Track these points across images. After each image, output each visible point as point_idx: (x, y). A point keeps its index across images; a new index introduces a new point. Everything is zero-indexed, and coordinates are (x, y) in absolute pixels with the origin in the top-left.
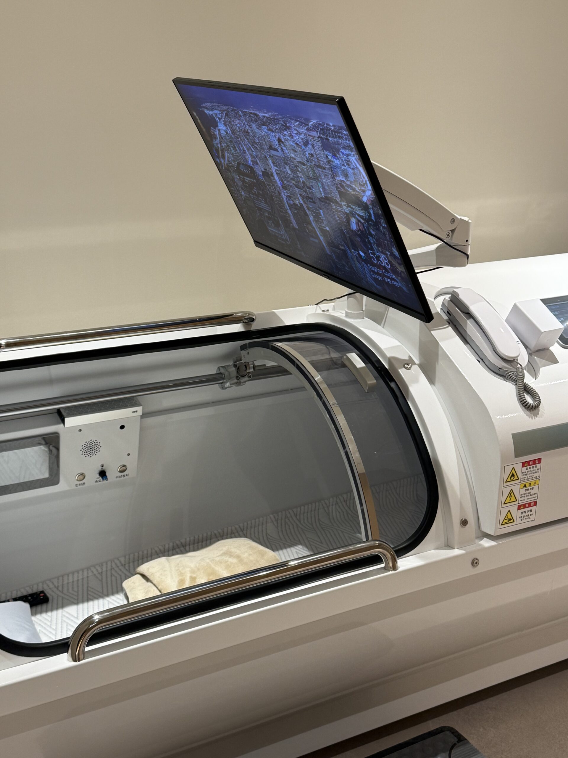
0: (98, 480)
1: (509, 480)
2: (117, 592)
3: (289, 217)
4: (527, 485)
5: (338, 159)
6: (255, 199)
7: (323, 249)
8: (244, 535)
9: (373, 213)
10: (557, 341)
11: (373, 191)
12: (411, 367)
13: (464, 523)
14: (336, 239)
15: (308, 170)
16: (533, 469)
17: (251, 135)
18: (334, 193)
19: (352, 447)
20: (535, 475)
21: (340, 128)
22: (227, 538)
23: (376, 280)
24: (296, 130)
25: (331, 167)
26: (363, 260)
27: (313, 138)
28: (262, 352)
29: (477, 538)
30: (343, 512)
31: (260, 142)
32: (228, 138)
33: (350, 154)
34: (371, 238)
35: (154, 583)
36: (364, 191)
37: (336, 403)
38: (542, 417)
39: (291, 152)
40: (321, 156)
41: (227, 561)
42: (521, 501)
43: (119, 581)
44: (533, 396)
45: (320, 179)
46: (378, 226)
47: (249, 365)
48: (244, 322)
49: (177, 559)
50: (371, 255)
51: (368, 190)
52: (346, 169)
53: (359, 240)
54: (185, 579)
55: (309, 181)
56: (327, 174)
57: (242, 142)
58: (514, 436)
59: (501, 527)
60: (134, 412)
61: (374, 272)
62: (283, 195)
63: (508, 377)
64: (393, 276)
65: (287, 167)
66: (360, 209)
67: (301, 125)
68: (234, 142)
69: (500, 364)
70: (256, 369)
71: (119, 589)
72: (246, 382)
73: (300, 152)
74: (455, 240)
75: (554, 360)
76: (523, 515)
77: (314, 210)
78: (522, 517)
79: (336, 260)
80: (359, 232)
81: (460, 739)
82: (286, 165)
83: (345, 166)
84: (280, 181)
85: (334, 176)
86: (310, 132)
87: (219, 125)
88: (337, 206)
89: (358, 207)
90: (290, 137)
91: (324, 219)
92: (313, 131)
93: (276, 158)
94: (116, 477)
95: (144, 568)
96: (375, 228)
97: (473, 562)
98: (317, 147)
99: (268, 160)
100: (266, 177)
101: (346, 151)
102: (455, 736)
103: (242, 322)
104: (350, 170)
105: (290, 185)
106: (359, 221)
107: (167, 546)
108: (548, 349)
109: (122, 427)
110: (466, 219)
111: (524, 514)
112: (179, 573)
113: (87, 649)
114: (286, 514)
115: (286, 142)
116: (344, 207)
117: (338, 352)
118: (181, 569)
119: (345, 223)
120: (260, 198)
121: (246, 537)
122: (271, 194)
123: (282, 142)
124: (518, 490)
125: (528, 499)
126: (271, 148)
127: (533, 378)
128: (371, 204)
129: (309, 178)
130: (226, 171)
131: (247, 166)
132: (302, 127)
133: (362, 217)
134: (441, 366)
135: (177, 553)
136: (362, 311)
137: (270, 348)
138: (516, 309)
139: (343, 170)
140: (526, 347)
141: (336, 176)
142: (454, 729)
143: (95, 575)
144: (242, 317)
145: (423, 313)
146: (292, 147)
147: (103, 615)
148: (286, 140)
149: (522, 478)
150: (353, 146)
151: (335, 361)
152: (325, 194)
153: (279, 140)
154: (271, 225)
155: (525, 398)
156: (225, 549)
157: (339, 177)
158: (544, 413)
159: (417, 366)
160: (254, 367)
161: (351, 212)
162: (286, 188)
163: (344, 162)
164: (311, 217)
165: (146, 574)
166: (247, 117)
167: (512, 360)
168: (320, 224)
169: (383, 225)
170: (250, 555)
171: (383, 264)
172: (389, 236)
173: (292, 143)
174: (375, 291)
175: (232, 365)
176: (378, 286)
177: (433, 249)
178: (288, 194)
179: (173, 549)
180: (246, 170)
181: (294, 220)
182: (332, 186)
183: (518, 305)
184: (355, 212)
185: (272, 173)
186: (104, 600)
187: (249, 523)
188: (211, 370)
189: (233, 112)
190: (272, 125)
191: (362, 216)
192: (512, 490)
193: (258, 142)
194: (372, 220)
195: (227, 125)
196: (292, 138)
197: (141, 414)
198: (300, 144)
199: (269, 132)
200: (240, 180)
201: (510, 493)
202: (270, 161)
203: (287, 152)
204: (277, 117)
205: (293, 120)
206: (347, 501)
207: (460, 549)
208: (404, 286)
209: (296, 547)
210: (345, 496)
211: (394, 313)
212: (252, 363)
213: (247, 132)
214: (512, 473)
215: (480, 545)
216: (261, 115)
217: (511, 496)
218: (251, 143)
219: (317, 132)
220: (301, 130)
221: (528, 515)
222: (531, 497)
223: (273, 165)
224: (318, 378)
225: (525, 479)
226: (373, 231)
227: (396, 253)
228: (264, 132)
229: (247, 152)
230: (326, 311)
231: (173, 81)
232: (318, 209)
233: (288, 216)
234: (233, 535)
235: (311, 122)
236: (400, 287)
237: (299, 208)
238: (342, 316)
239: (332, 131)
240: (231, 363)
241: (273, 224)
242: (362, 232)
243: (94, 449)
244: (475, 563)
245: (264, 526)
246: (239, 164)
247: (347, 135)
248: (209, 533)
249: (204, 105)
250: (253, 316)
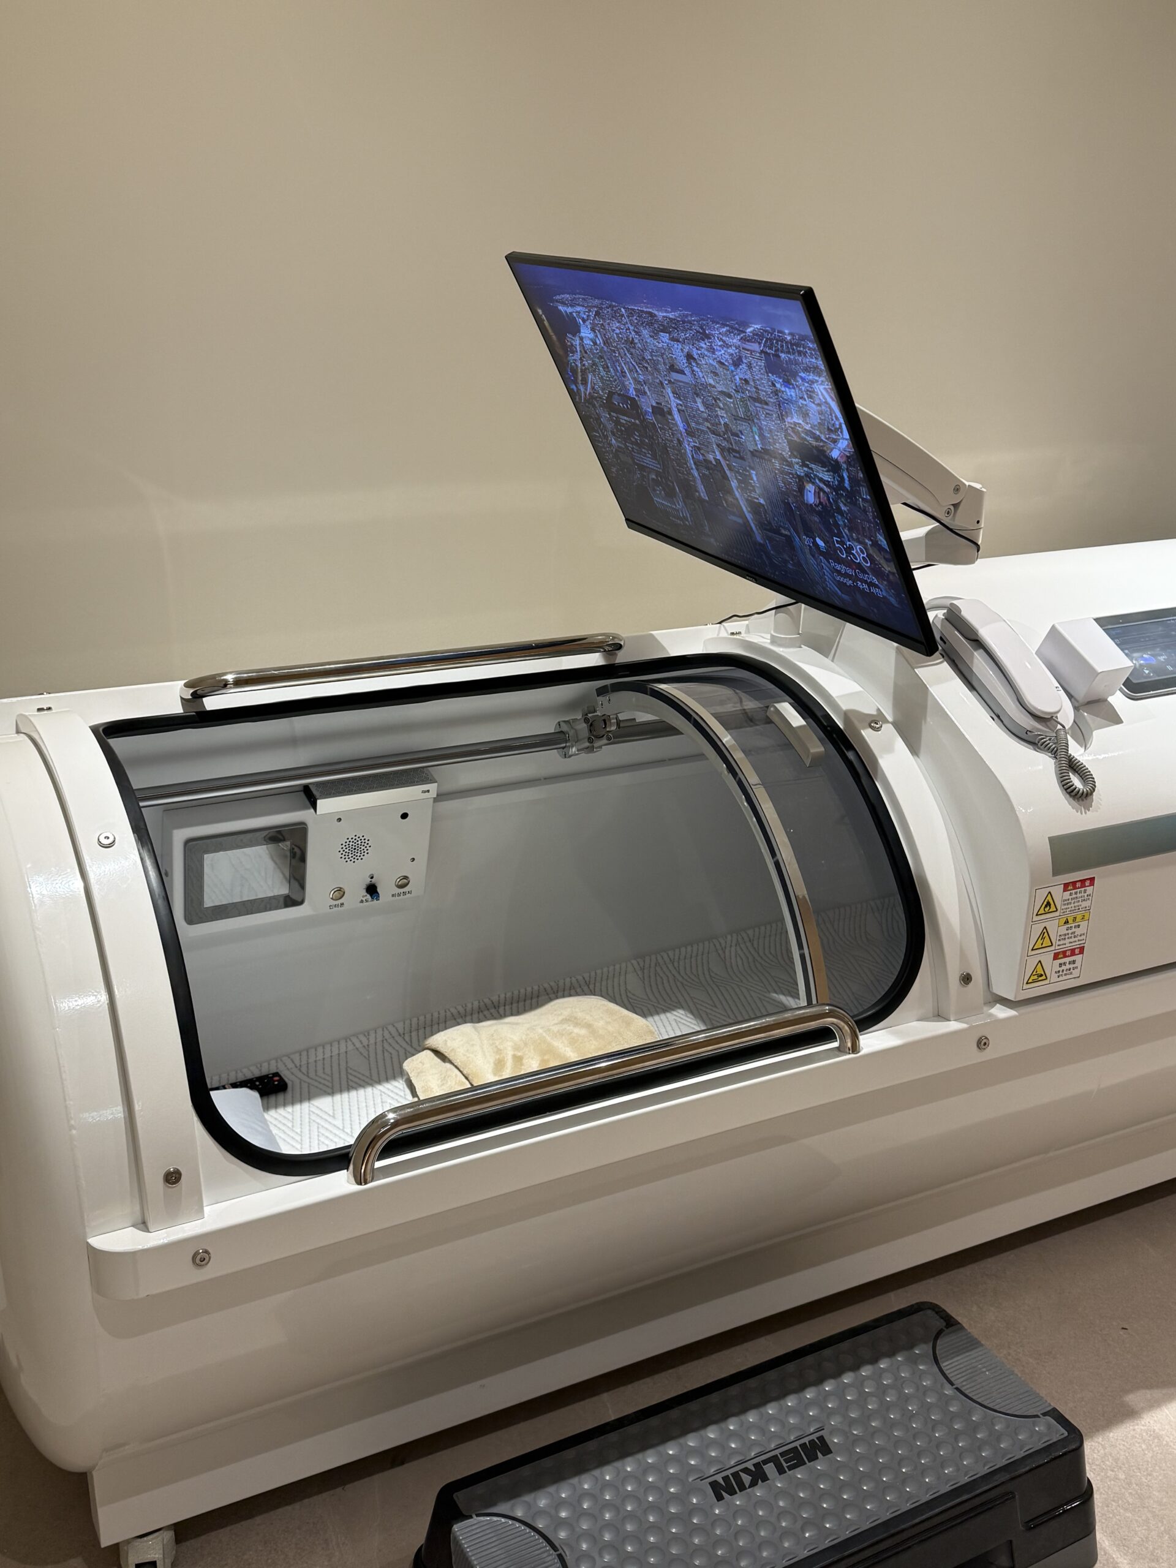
3: (694, 481)
5: (794, 388)
6: (635, 451)
7: (748, 532)
9: (848, 477)
11: (851, 441)
12: (881, 726)
13: (966, 979)
14: (776, 519)
15: (737, 406)
17: (638, 347)
18: (780, 443)
21: (803, 338)
23: (840, 584)
24: (721, 340)
25: (779, 402)
26: (821, 553)
27: (751, 353)
28: (634, 699)
29: (986, 1004)
31: (653, 359)
32: (595, 351)
33: (816, 380)
34: (840, 517)
36: (835, 441)
39: (709, 376)
40: (763, 383)
45: (756, 421)
46: (855, 498)
47: (611, 720)
48: (605, 651)
50: (837, 545)
51: (843, 439)
52: (806, 405)
53: (818, 521)
55: (736, 423)
56: (771, 413)
57: (620, 358)
61: (838, 572)
62: (687, 446)
64: (872, 579)
65: (699, 400)
66: (825, 469)
67: (732, 332)
68: (605, 358)
72: (604, 747)
73: (724, 376)
77: (741, 471)
78: (1059, 971)
79: (772, 552)
80: (820, 508)
82: (697, 397)
83: (805, 400)
84: (682, 422)
85: (782, 415)
86: (747, 343)
87: (582, 331)
88: (783, 465)
89: (821, 467)
90: (709, 351)
91: (758, 485)
92: (752, 342)
93: (680, 386)
96: (849, 501)
98: (757, 368)
99: (664, 388)
100: (658, 416)
101: (808, 375)
104: (813, 405)
105: (701, 429)
106: (821, 489)
111: (1063, 967)
115: (702, 359)
116: (797, 467)
117: (760, 701)
119: (795, 493)
120: (643, 450)
122: (665, 444)
123: (694, 359)
125: (1071, 942)
126: (672, 368)
128: (845, 462)
129: (736, 418)
130: (587, 404)
131: (626, 398)
132: (732, 334)
133: (827, 483)
136: (800, 634)
137: (647, 692)
139: (801, 405)
141: (787, 417)
144: (602, 643)
145: (920, 638)
146: (711, 368)
148: (702, 356)
150: (823, 368)
151: (753, 714)
152: (763, 445)
153: (689, 357)
154: (660, 493)
157: (792, 418)
159: (890, 726)
160: (618, 722)
161: (807, 475)
162: (693, 434)
163: (805, 393)
164: (733, 482)
166: (635, 317)
168: (749, 494)
169: (865, 497)
171: (858, 560)
172: (873, 513)
173: (711, 361)
174: (838, 603)
175: (580, 719)
176: (842, 595)
178: (695, 444)
180: (623, 405)
181: (702, 486)
182: (778, 432)
184: (815, 475)
185: (670, 409)
188: (544, 727)
189: (609, 310)
190: (678, 331)
191: (828, 481)
192: (1045, 928)
193: (650, 359)
194: (845, 489)
195: (597, 331)
196: (713, 353)
198: (726, 364)
199: (672, 343)
200: (612, 420)
202: (669, 389)
203: (701, 376)
204: (689, 319)
205: (718, 323)
207: (959, 1022)
208: (891, 596)
212: (615, 716)
213: (632, 342)
215: (989, 1017)
216: (660, 314)
218: (638, 361)
219: (760, 343)
220: (731, 340)
222: (1076, 939)
223: (674, 396)
224: (727, 739)
226: (845, 505)
227: (884, 544)
228: (663, 342)
229: (629, 376)
230: (737, 633)
231: (507, 257)
232: (748, 468)
233: (691, 479)
235: (751, 327)
236: (884, 598)
237: (713, 466)
238: (765, 642)
239: (786, 343)
241: (663, 492)
242: (824, 507)
246: (611, 394)
247: (814, 350)
249: (557, 298)
250: (621, 641)
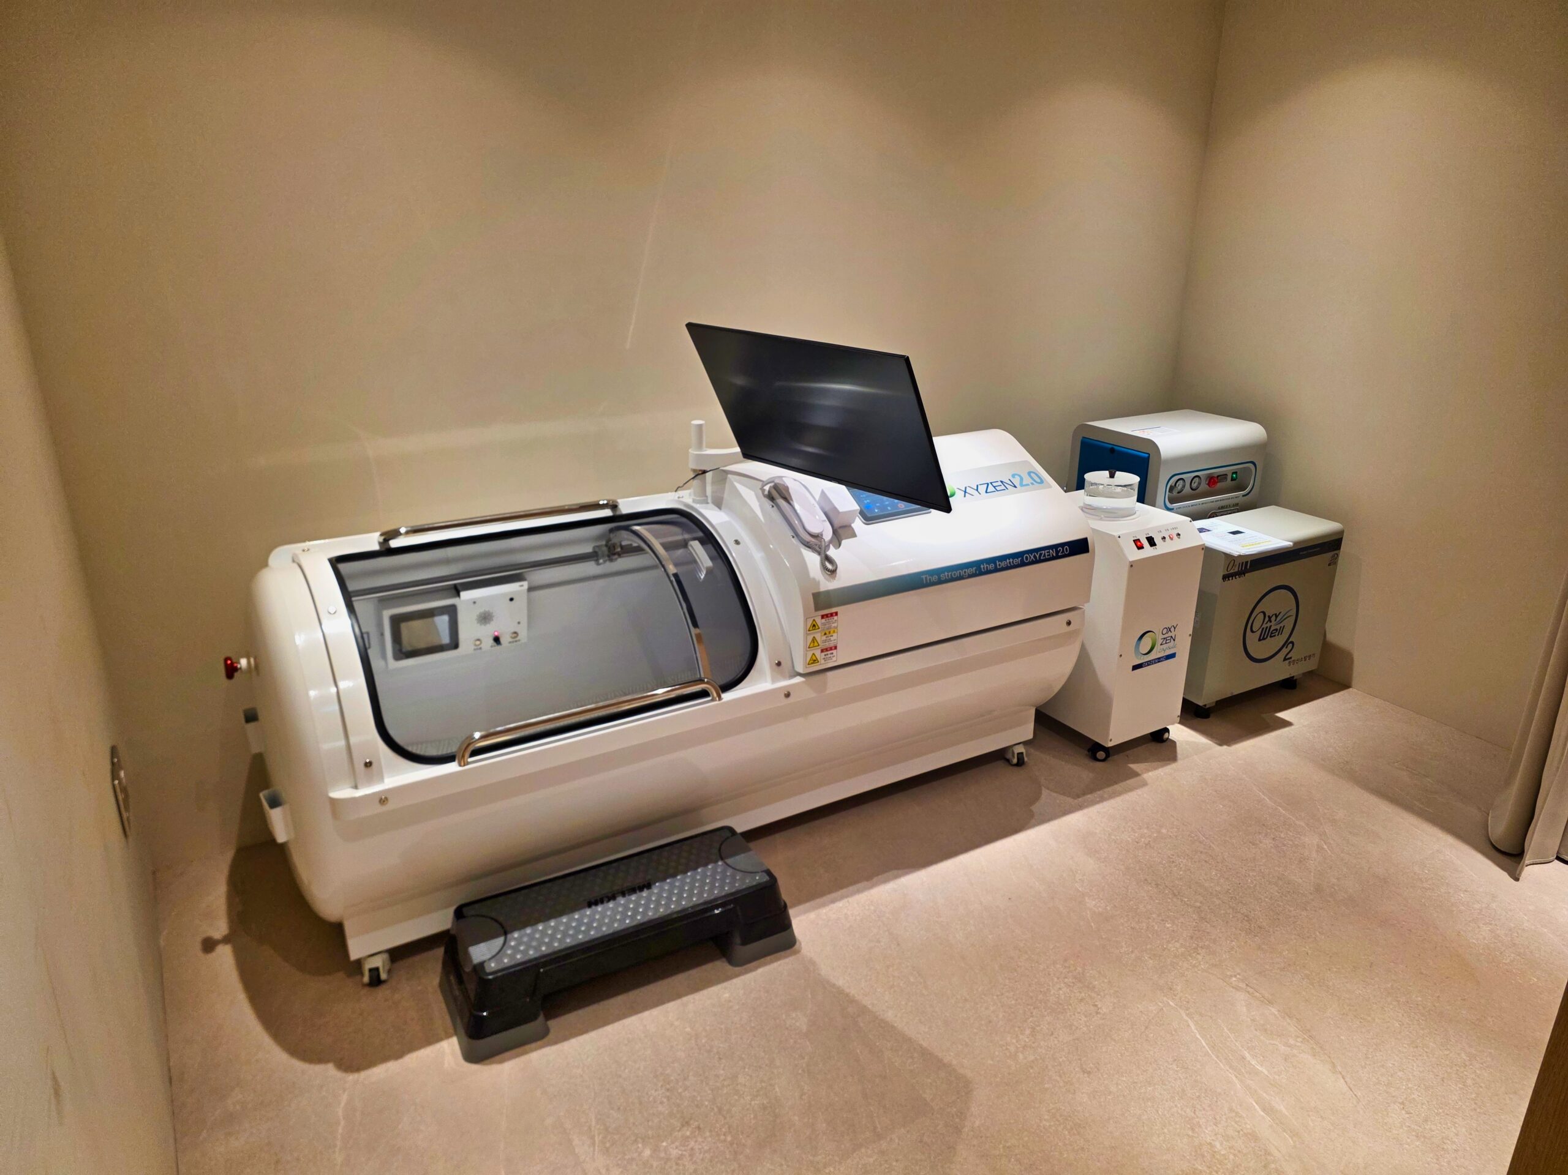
0: (493, 645)
1: (812, 629)
4: (827, 633)
10: (858, 520)
13: (779, 664)
16: (830, 621)
20: (832, 625)
29: (791, 676)
38: (839, 579)
42: (822, 646)
44: (833, 564)
47: (616, 545)
48: (610, 509)
58: (814, 594)
59: (809, 666)
60: (521, 586)
63: (816, 550)
69: (808, 538)
75: (855, 534)
78: (822, 659)
94: (510, 642)
108: (850, 526)
109: (512, 600)
111: (827, 656)
124: (819, 637)
125: (829, 644)
127: (833, 550)
137: (630, 531)
138: (823, 495)
140: (830, 524)
149: (822, 628)
155: (826, 565)
158: (842, 576)
160: (621, 547)
167: (818, 535)
183: (825, 490)
197: (527, 588)
201: (813, 639)
207: (776, 685)
212: (619, 543)
214: (813, 623)
215: (792, 681)
217: (814, 642)
221: (830, 658)
222: (831, 642)
225: (825, 628)
230: (678, 498)
238: (690, 502)
243: (488, 618)
244: (787, 695)
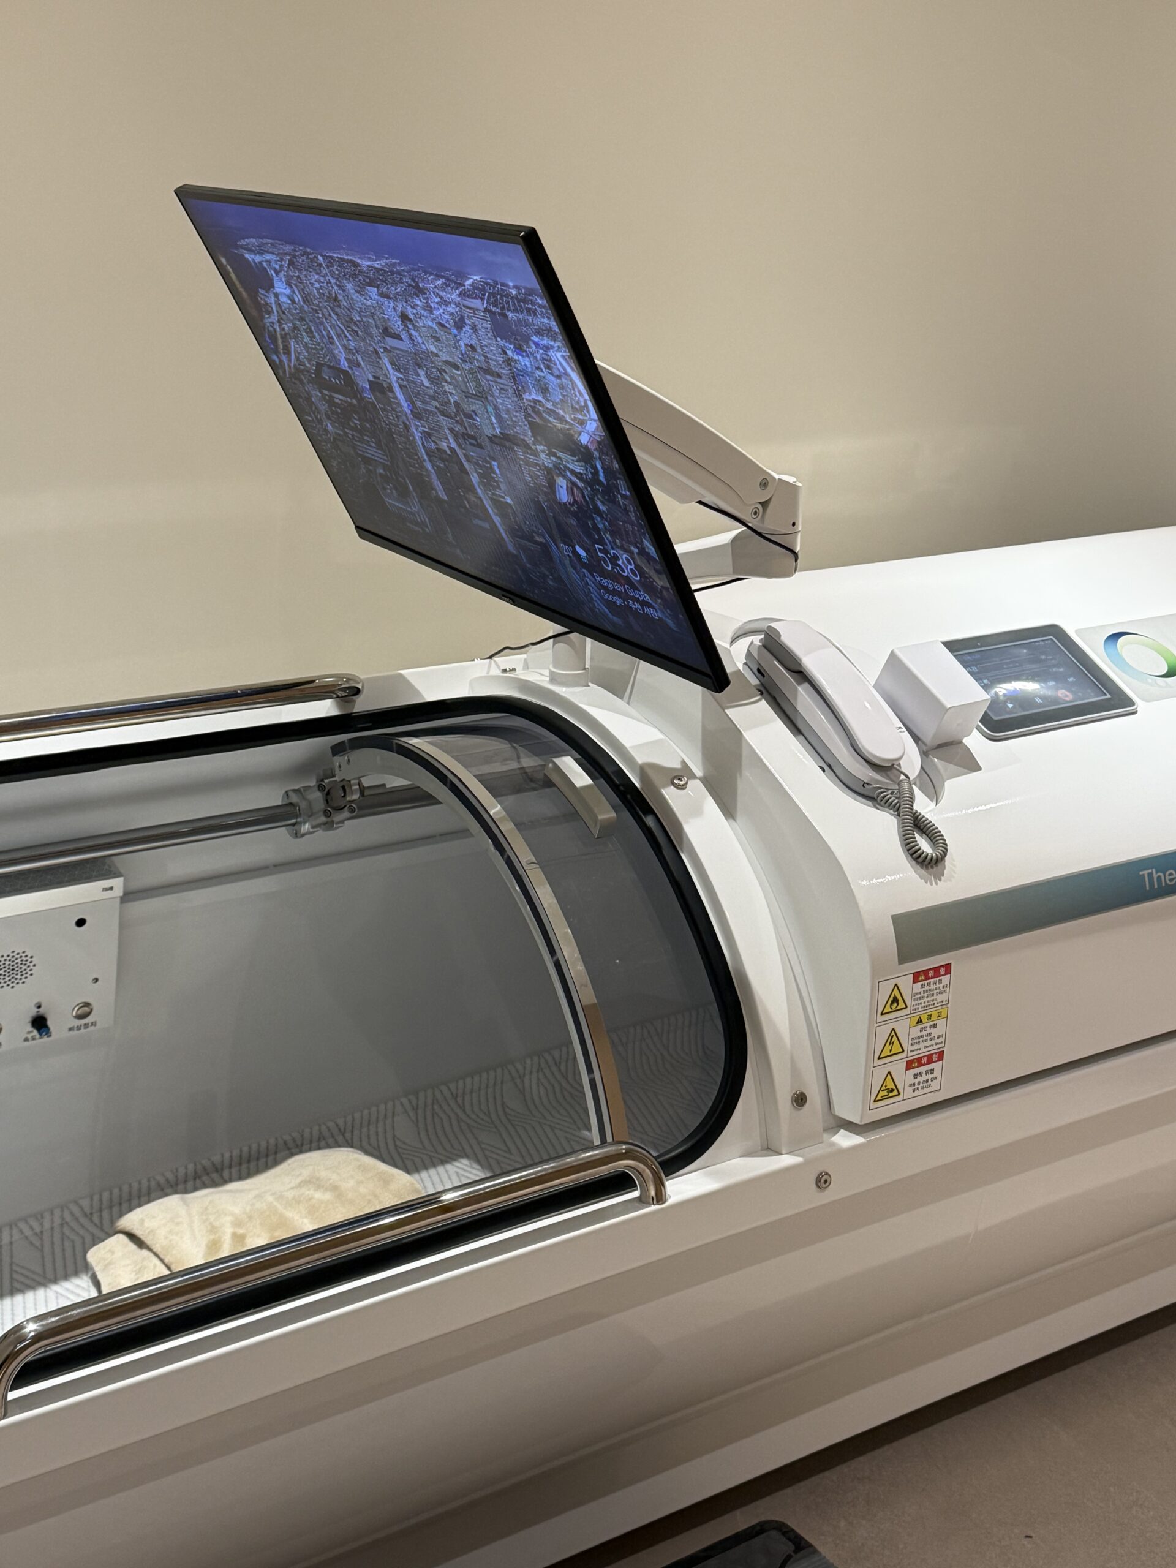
0: (29, 1036)
1: (888, 1009)
2: (76, 1273)
3: (429, 476)
4: (924, 1020)
5: (528, 356)
6: (357, 439)
7: (500, 541)
8: (347, 1141)
9: (602, 468)
10: (978, 725)
11: (600, 422)
12: (687, 783)
13: (800, 1100)
14: (528, 523)
15: (466, 380)
16: (935, 986)
17: (344, 305)
18: (520, 426)
19: (569, 951)
20: (940, 998)
21: (530, 292)
22: (310, 1150)
23: (610, 605)
24: (438, 295)
25: (513, 373)
26: (584, 565)
27: (474, 311)
28: (378, 758)
29: (826, 1130)
30: (553, 1086)
31: (363, 321)
32: (294, 312)
33: (551, 345)
34: (599, 519)
35: (155, 1250)
36: (582, 423)
37: (535, 862)
38: (950, 881)
39: (430, 341)
40: (492, 350)
41: (310, 1199)
42: (912, 1051)
43: (78, 1249)
44: (932, 838)
45: (490, 398)
46: (614, 494)
47: (351, 786)
48: (338, 697)
49: (204, 1197)
50: (600, 555)
51: (591, 420)
52: (544, 377)
53: (575, 523)
54: (222, 1240)
55: (468, 401)
56: (505, 387)
57: (324, 320)
58: (895, 918)
59: (873, 1105)
60: (105, 889)
61: (606, 588)
62: (415, 432)
63: (881, 801)
64: (645, 597)
65: (422, 373)
66: (575, 459)
67: (449, 286)
68: (307, 320)
69: (865, 773)
70: (366, 794)
71: (80, 1267)
72: (346, 822)
73: (447, 341)
74: (770, 524)
75: (971, 764)
76: (916, 1081)
77: (480, 462)
78: (914, 1084)
79: (528, 565)
80: (575, 508)
81: (800, 1545)
82: (419, 368)
83: (542, 371)
84: (406, 401)
85: (519, 391)
86: (467, 299)
87: (276, 285)
88: (528, 453)
89: (571, 455)
90: (425, 310)
91: (501, 480)
92: (473, 298)
93: (397, 354)
94: (71, 1029)
95: (132, 1220)
96: (606, 497)
97: (818, 1180)
98: (483, 330)
99: (380, 358)
100: (378, 394)
101: (542, 340)
102: (789, 1539)
103: (335, 696)
104: (552, 378)
105: (427, 410)
106: (574, 484)
107: (182, 1171)
108: (961, 742)
109: (81, 923)
110: (791, 479)
111: (919, 1079)
112: (209, 1228)
113: (12, 1395)
114: (434, 1096)
115: (418, 320)
116: (543, 456)
117: (537, 756)
118: (212, 1218)
119: (545, 489)
120: (366, 438)
121: (352, 1147)
122: (390, 429)
123: (410, 320)
124: (906, 1031)
125: (927, 1047)
126: (387, 332)
127: (932, 801)
128: (596, 449)
129: (468, 395)
130: (293, 380)
131: (337, 370)
132: (449, 288)
133: (579, 475)
134: (747, 782)
135: (205, 1186)
136: (585, 669)
137: (395, 749)
138: (894, 662)
139: (538, 378)
140: (916, 739)
141: (525, 392)
142: (786, 1526)
143: (26, 1237)
144: (334, 685)
145: (709, 671)
146: (431, 332)
147: (44, 1323)
148: (419, 316)
149: (913, 1006)
150: (557, 330)
151: (529, 774)
152: (501, 429)
153: (404, 317)
154: (392, 493)
155: (916, 841)
156: (306, 1173)
157: (530, 393)
158: (955, 872)
159: (698, 781)
160: (362, 789)
161: (556, 466)
162: (420, 417)
163: (540, 362)
164: (473, 476)
165: (138, 1232)
166: (335, 267)
167: (890, 765)
168: (493, 491)
169: (624, 493)
170: (360, 1182)
171: (625, 572)
172: (636, 514)
173: (430, 323)
174: (609, 628)
175: (314, 786)
176: (614, 618)
177: (726, 542)
178: (424, 429)
179: (196, 1176)
180: (334, 379)
181: (439, 483)
182: (517, 412)
183: (897, 652)
184: (565, 466)
185: (390, 384)
186: (48, 1290)
187: (357, 1115)
188: (271, 797)
189: (304, 258)
190: (387, 284)
191: (580, 473)
192: (893, 1030)
193: (358, 321)
194: (600, 483)
195: (293, 286)
196: (431, 312)
197: (122, 894)
198: (447, 325)
199: (382, 299)
200: (325, 399)
201: (890, 1037)
202: (386, 359)
203: (420, 341)
204: (398, 268)
205: (431, 274)
206: (560, 1063)
207: (793, 1155)
208: (668, 618)
209: (457, 1164)
210: (556, 1053)
211: (649, 674)
212: (357, 781)
213: (336, 299)
214: (893, 995)
215: (833, 1144)
216: (365, 263)
217: (892, 1043)
218: (345, 323)
219: (482, 299)
220: (449, 296)
221: (927, 1081)
222: (933, 1042)
223: (393, 368)
224: (495, 809)
225: (920, 1006)
226: (603, 503)
227: (652, 550)
228: (372, 299)
229: (337, 342)
230: (510, 670)
231: (176, 192)
232: (488, 459)
233: (424, 473)
234: (323, 1143)
235: (469, 278)
236: (660, 619)
237: (447, 457)
238: (543, 681)
239: (512, 298)
240: (313, 783)
241: (394, 491)
242: (580, 507)
243: (20, 970)
244: (822, 1181)
245: (389, 1121)
246: (319, 366)
247: (544, 307)
248: (272, 1141)
249: (243, 242)
250: (359, 683)
